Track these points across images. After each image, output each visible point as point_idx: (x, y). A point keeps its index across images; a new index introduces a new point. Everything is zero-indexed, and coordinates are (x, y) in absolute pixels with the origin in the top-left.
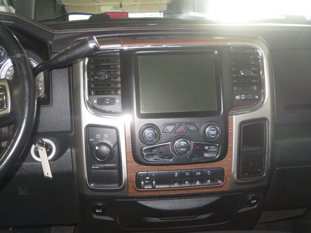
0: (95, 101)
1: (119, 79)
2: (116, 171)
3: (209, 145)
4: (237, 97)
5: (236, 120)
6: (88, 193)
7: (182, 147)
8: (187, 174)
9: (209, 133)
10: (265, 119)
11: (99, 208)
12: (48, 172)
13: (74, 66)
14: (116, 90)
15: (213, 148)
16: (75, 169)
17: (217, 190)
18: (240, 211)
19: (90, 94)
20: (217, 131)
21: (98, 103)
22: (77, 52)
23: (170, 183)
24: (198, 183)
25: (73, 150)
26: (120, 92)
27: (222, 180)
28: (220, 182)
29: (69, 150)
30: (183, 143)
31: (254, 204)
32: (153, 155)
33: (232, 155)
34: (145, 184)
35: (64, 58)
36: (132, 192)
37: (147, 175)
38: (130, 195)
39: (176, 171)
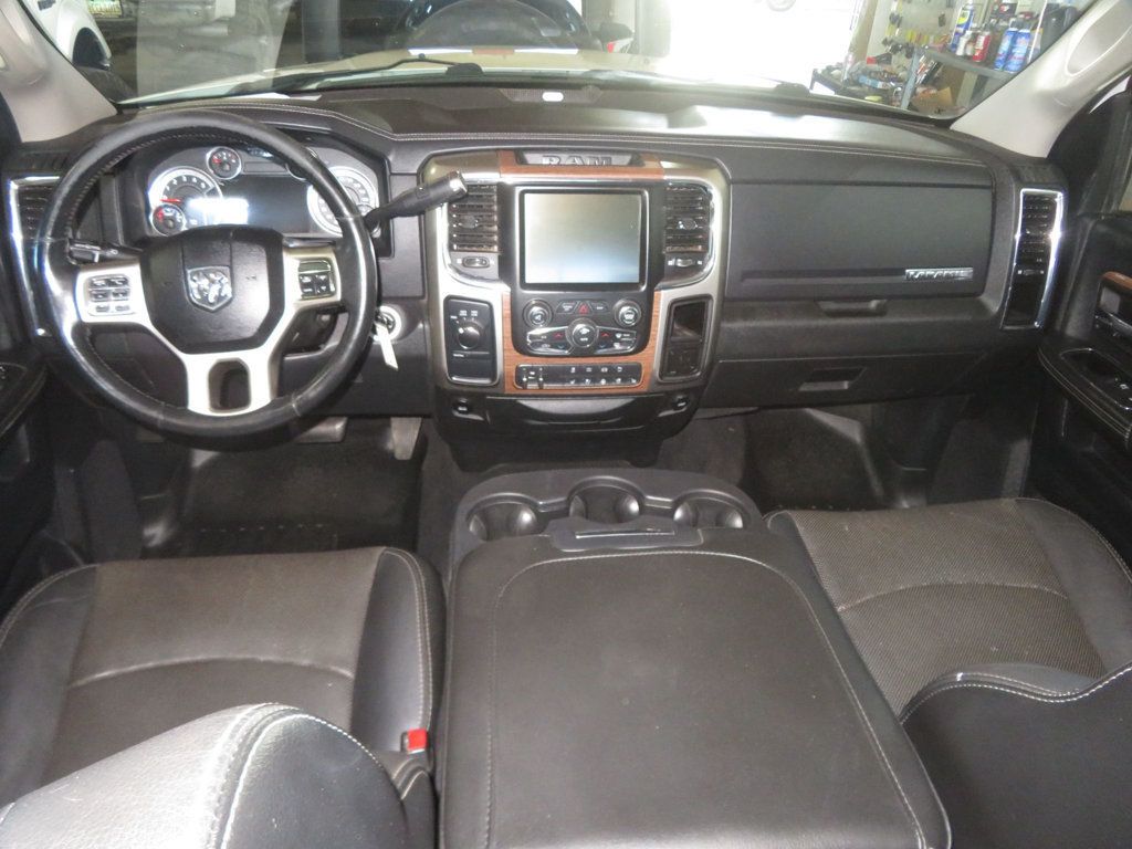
0: (459, 261)
1: (496, 228)
2: (489, 361)
3: (623, 333)
4: (671, 263)
5: (664, 298)
6: (447, 386)
7: (584, 336)
8: (589, 370)
9: (623, 318)
10: (708, 297)
11: (463, 405)
12: (390, 359)
13: (427, 214)
14: (491, 244)
15: (627, 337)
16: (429, 352)
17: (630, 391)
18: (662, 415)
19: (450, 248)
20: (636, 315)
21: (463, 264)
22: (433, 194)
23: (563, 381)
24: (603, 382)
25: (427, 327)
26: (496, 248)
27: (638, 380)
28: (634, 381)
29: (421, 326)
30: (585, 331)
31: (682, 407)
32: (541, 343)
33: (654, 347)
34: (528, 381)
35: (412, 202)
36: (510, 388)
37: (532, 369)
38: (506, 393)
39: (573, 364)
